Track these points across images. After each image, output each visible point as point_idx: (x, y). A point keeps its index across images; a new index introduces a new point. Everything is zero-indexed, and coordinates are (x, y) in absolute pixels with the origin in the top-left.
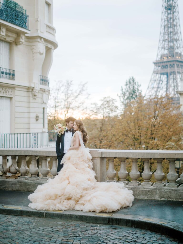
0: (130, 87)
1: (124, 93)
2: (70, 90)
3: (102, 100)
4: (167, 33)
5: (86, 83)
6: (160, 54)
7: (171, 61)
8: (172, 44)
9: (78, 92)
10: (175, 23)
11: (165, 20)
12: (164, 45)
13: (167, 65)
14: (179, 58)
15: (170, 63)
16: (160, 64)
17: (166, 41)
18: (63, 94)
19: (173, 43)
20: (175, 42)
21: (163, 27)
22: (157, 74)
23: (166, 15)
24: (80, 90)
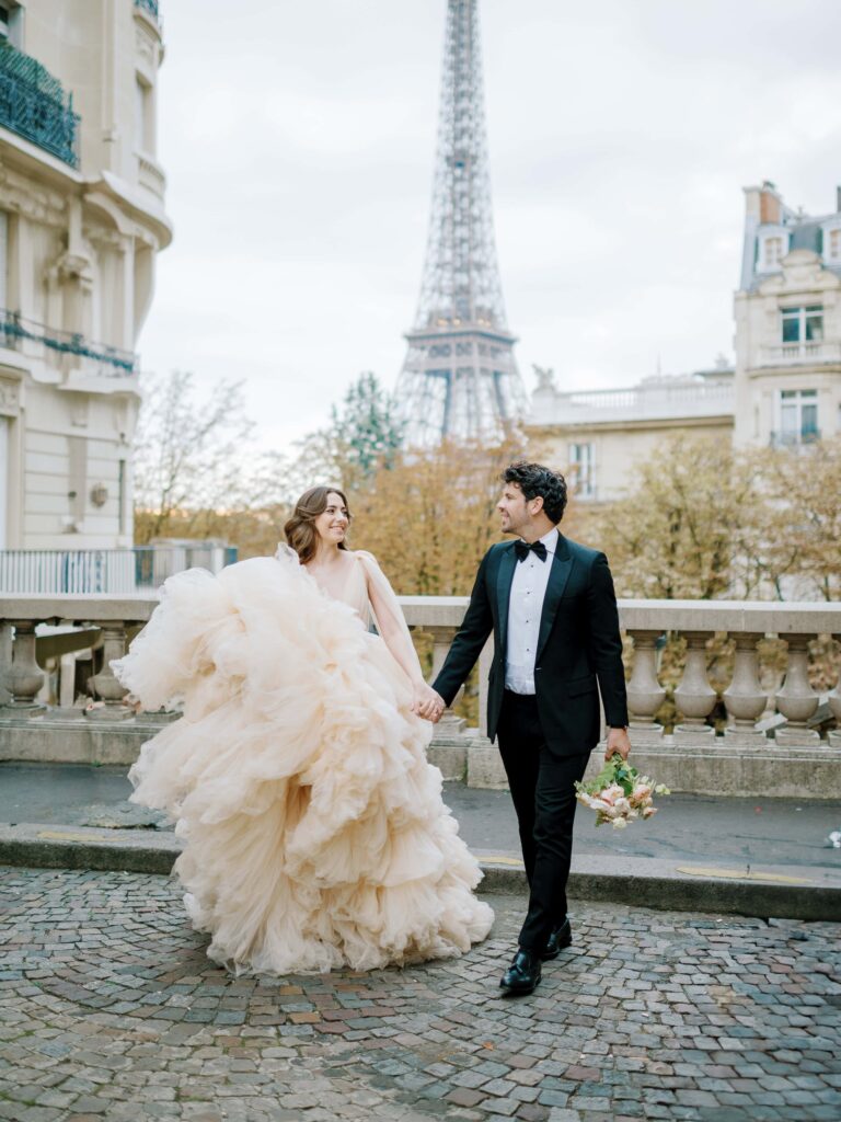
0: (363, 407)
1: (340, 427)
2: (182, 407)
3: (300, 444)
4: (449, 243)
5: (239, 384)
6: (426, 308)
7: (461, 334)
8: (463, 279)
9: (211, 413)
10: (475, 211)
11: (445, 201)
12: (441, 278)
13: (447, 346)
14: (488, 324)
15: (458, 340)
16: (425, 343)
17: (449, 267)
18: (158, 419)
19: (469, 276)
20: (474, 274)
21: (438, 223)
22: (416, 372)
23: (449, 182)
24: (216, 406)
